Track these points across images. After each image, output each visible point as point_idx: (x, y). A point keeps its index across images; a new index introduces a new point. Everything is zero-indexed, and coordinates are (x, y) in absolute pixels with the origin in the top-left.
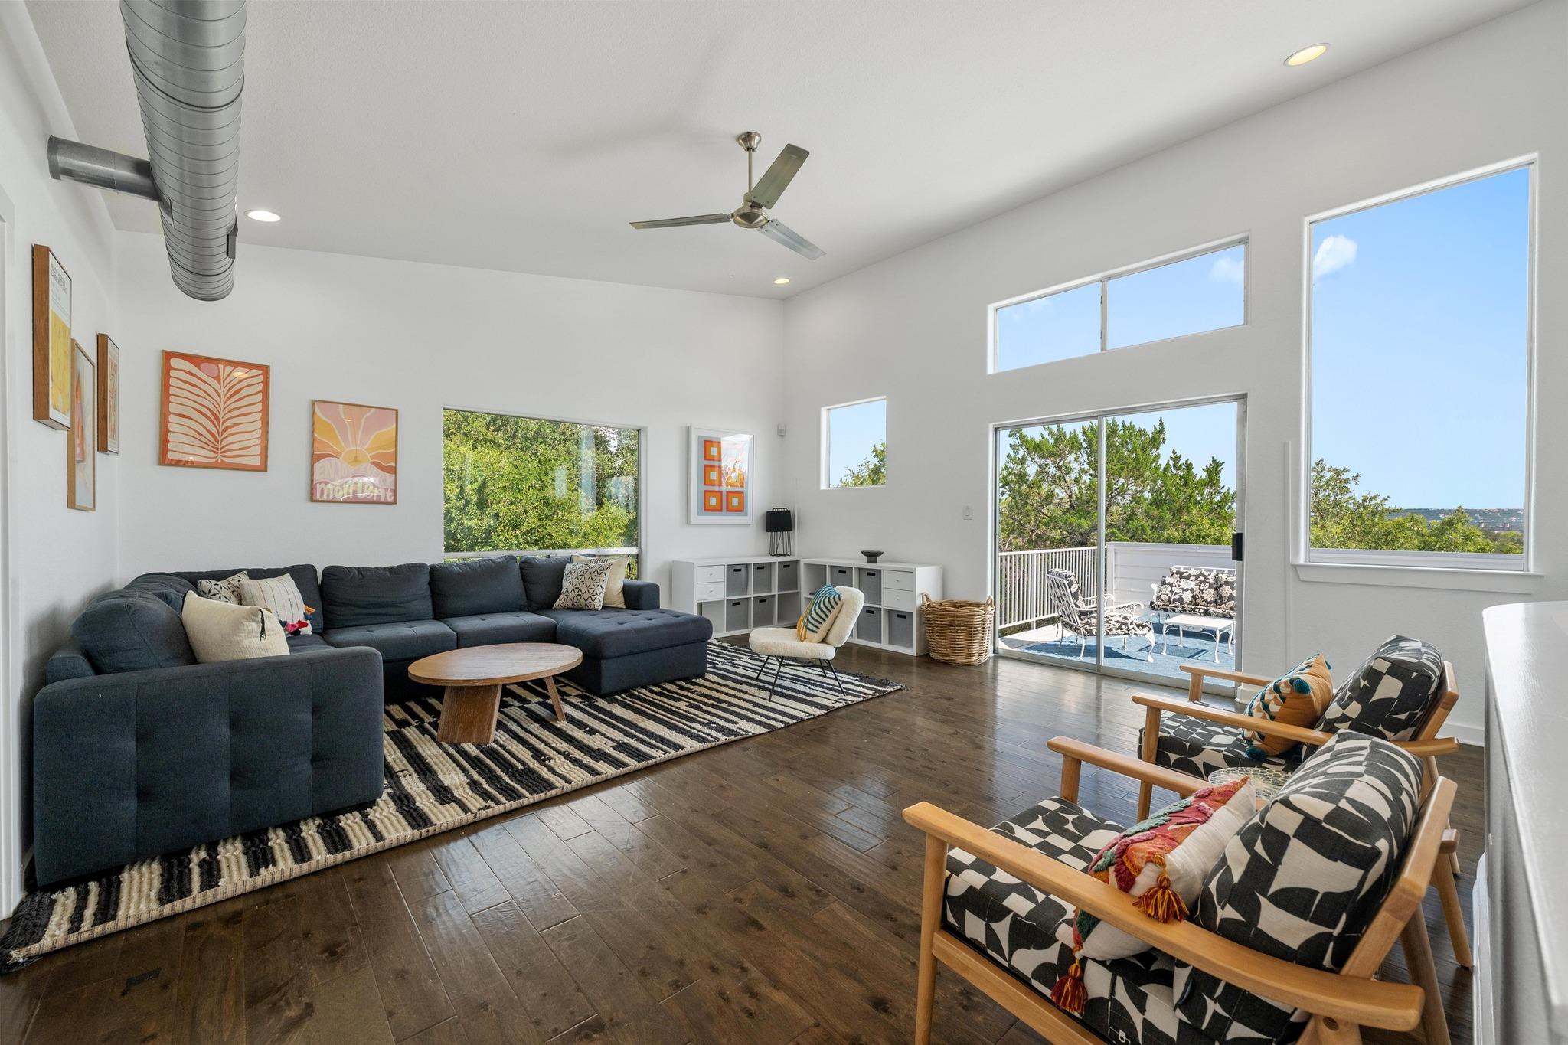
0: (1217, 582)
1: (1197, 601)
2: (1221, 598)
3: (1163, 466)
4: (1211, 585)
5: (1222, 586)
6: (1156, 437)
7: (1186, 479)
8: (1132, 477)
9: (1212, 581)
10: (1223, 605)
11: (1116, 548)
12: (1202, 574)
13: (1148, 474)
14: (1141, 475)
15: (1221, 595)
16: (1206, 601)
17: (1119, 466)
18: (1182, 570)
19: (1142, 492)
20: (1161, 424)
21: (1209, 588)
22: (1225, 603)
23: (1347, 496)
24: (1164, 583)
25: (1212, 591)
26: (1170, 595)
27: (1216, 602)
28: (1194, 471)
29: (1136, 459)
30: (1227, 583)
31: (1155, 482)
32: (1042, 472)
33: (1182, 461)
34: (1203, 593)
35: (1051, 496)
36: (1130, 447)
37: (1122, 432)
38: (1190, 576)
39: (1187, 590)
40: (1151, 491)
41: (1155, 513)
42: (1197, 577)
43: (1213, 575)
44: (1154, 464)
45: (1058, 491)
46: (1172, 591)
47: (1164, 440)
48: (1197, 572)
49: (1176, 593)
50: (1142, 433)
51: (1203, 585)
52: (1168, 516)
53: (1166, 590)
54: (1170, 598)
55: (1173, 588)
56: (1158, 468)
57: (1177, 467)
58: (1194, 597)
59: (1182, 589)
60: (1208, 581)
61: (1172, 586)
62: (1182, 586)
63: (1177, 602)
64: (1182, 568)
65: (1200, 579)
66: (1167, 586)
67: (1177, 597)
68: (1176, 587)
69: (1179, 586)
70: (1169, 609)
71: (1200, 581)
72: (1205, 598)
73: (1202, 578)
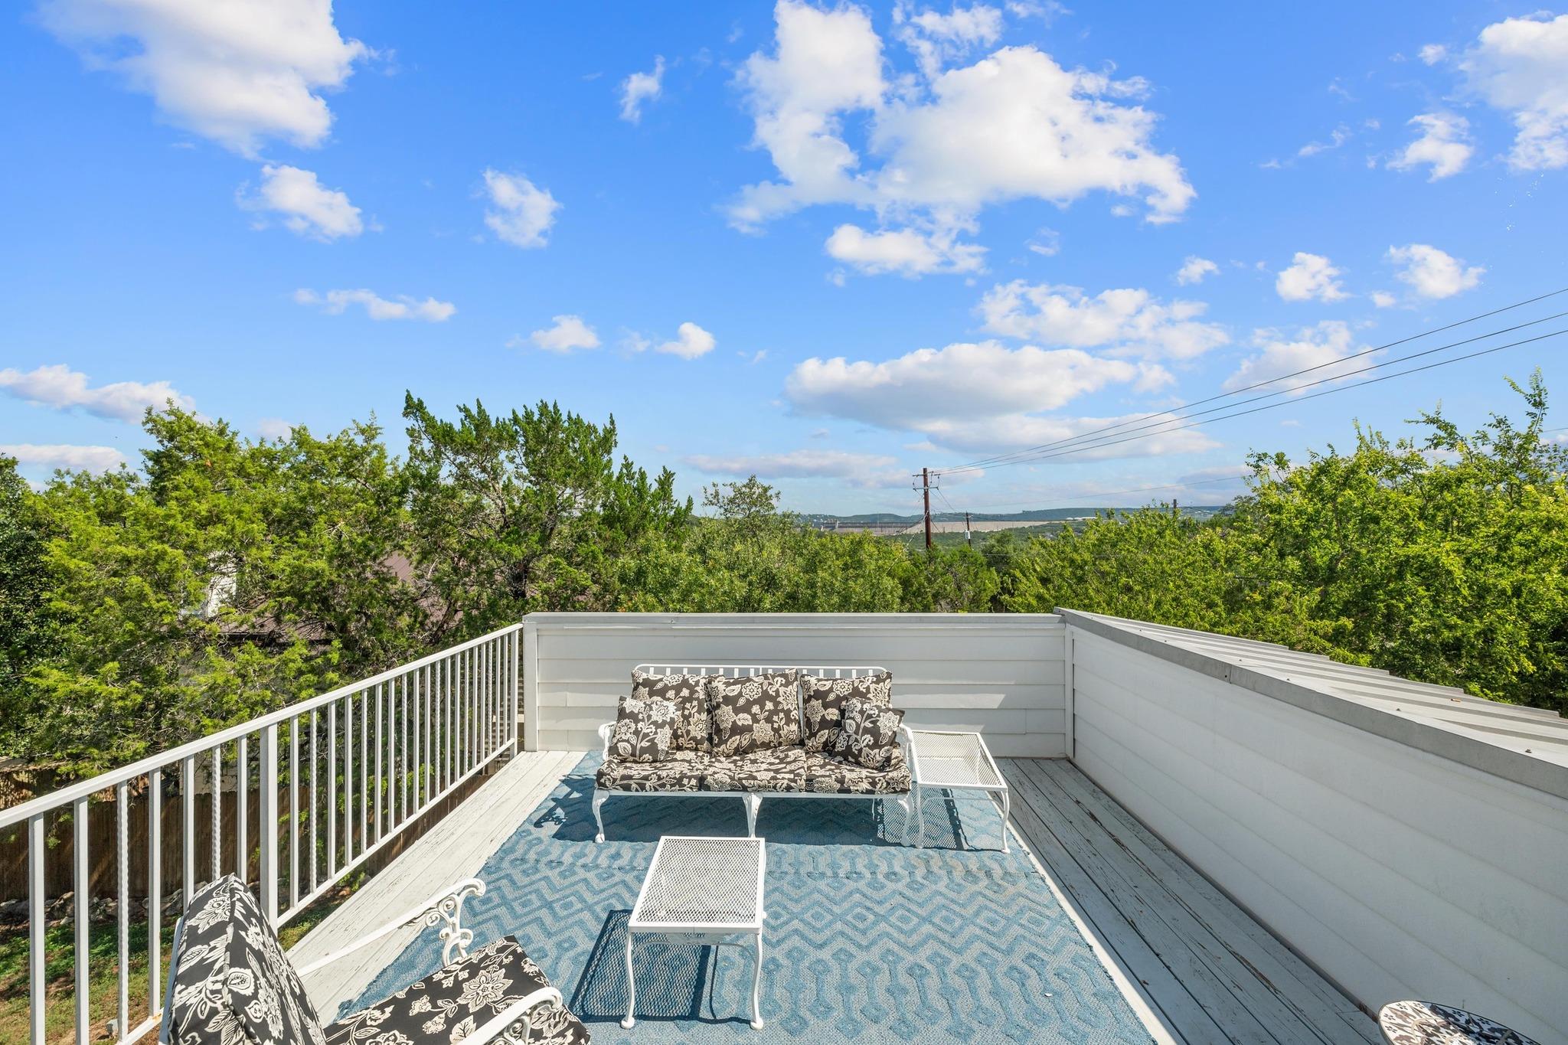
0: (709, 696)
1: (681, 740)
2: (719, 731)
3: (616, 474)
4: (701, 702)
5: (718, 706)
6: (608, 436)
7: (641, 491)
8: (580, 486)
9: (702, 695)
10: (723, 747)
11: (540, 627)
12: (685, 683)
13: (599, 483)
14: (591, 485)
15: (718, 726)
16: (694, 739)
17: (563, 471)
18: (652, 676)
19: (592, 506)
20: (612, 423)
21: (700, 712)
22: (727, 740)
23: (772, 512)
24: (622, 714)
25: (704, 716)
26: (634, 742)
27: (710, 739)
28: (648, 481)
29: (585, 463)
30: (727, 700)
31: (607, 493)
32: (463, 476)
33: (635, 469)
34: (689, 724)
35: (477, 507)
36: (577, 446)
37: (566, 424)
38: (666, 689)
39: (662, 725)
40: (604, 505)
41: (608, 534)
42: (678, 689)
43: (702, 682)
44: (606, 472)
45: (486, 501)
46: (637, 733)
47: (616, 443)
48: (676, 680)
49: (646, 735)
50: (591, 429)
51: (688, 705)
52: (623, 538)
53: (627, 729)
54: (634, 747)
55: (640, 725)
56: (610, 476)
57: (631, 477)
58: (675, 736)
59: (655, 723)
60: (696, 696)
61: (637, 721)
62: (654, 718)
63: (647, 756)
64: (652, 670)
65: (682, 694)
66: (627, 721)
67: (645, 744)
68: (643, 720)
69: (649, 717)
70: (634, 786)
71: (684, 697)
72: (693, 734)
73: (685, 692)
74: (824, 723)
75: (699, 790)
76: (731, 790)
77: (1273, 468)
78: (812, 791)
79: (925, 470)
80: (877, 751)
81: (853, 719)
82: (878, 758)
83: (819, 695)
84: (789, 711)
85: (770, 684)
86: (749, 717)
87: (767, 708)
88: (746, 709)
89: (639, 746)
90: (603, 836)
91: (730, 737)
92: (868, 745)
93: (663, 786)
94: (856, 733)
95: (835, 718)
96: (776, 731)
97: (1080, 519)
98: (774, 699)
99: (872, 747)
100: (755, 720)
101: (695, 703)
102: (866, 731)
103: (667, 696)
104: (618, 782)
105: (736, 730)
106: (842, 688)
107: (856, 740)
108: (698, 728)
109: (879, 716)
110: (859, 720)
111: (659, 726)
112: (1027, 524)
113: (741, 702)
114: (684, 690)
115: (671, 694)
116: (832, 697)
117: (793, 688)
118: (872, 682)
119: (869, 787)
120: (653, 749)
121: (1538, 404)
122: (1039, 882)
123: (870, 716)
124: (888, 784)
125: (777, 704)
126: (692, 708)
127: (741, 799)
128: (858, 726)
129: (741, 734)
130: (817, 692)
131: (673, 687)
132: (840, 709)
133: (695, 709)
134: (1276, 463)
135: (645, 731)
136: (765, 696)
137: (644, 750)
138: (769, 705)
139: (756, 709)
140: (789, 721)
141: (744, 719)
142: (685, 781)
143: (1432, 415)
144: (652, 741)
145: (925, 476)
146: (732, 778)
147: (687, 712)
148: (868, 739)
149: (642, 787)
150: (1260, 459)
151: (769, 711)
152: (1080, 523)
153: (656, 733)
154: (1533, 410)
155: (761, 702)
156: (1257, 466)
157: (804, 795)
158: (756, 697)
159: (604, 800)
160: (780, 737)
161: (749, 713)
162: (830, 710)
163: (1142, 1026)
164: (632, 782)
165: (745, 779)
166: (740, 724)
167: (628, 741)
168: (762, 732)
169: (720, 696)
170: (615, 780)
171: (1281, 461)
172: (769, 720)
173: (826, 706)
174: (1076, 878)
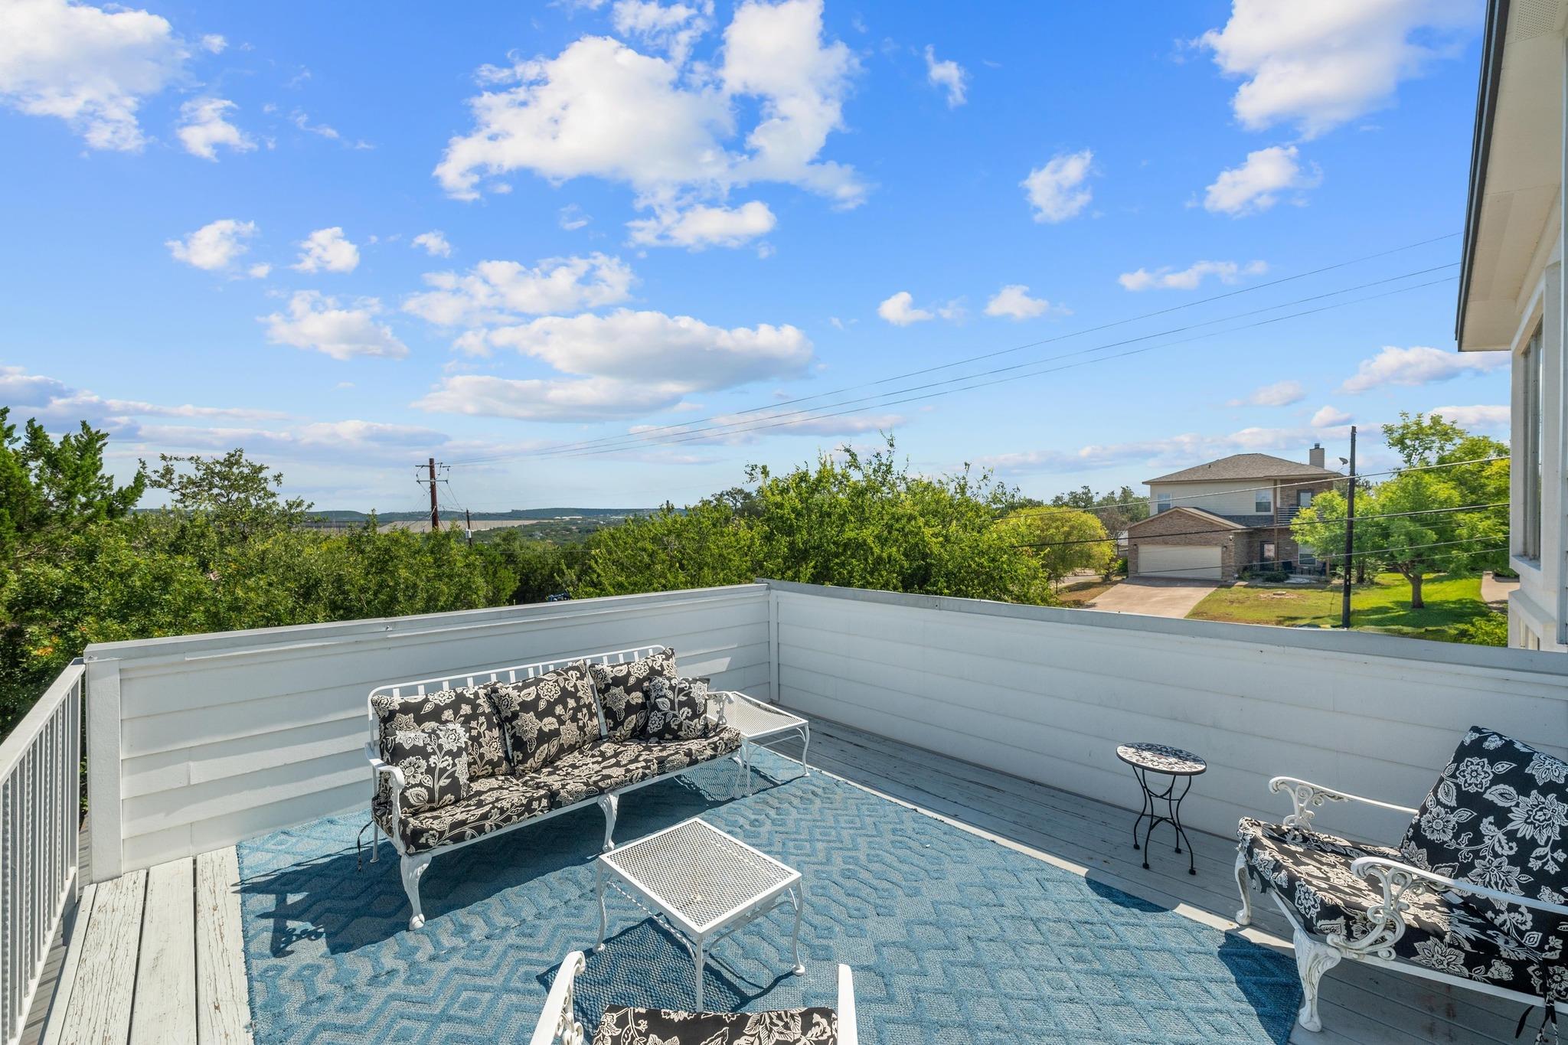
0: (498, 707)
1: (479, 768)
2: (520, 745)
4: (488, 717)
5: (515, 715)
9: (487, 709)
10: (531, 761)
11: (126, 665)
12: (461, 698)
15: (518, 739)
16: (490, 762)
18: (407, 699)
21: (489, 729)
22: (534, 753)
25: (496, 733)
26: (430, 784)
27: (511, 758)
30: (526, 706)
34: (481, 746)
38: (439, 710)
39: (457, 754)
42: (455, 706)
43: (484, 692)
46: (430, 771)
48: (447, 696)
49: (443, 770)
51: (473, 724)
53: (415, 770)
54: (430, 790)
55: (432, 760)
59: (449, 753)
60: (480, 710)
61: (426, 756)
62: (446, 747)
63: (449, 797)
64: (396, 692)
65: (462, 712)
66: (412, 759)
67: (444, 782)
68: (434, 753)
69: (440, 747)
70: (469, 832)
71: (466, 716)
72: (488, 757)
73: (466, 709)
74: (630, 709)
75: (550, 810)
76: (587, 798)
77: (761, 476)
78: (664, 773)
79: (431, 461)
80: (696, 720)
81: (665, 696)
82: (699, 727)
83: (618, 681)
84: (590, 705)
85: (566, 680)
86: (555, 720)
87: (570, 706)
88: (549, 711)
89: (437, 787)
90: (422, 917)
91: (537, 748)
92: (687, 718)
93: (509, 819)
94: (672, 708)
95: (640, 701)
96: (581, 729)
97: (567, 518)
98: (574, 695)
99: (691, 719)
100: (561, 722)
101: (482, 719)
102: (682, 704)
103: (444, 718)
104: (447, 835)
105: (544, 737)
106: (639, 670)
107: (675, 716)
108: (493, 750)
109: (690, 688)
110: (671, 696)
111: (455, 755)
112: (516, 523)
113: (542, 705)
114: (463, 706)
115: (448, 714)
116: (632, 681)
117: (589, 680)
118: (663, 660)
119: (713, 753)
120: (454, 786)
121: (892, 445)
122: (846, 786)
123: (681, 690)
124: (726, 744)
125: (578, 699)
126: (480, 726)
127: (596, 804)
128: (672, 702)
129: (548, 741)
130: (615, 679)
131: (447, 707)
132: (643, 692)
133: (484, 727)
134: (762, 473)
135: (441, 765)
136: (565, 694)
137: (444, 791)
138: (571, 703)
139: (559, 710)
140: (592, 715)
141: (549, 723)
142: (535, 805)
143: (848, 447)
144: (452, 776)
145: (432, 468)
146: (587, 784)
147: (474, 733)
148: (686, 711)
149: (480, 830)
150: (753, 469)
151: (573, 708)
152: (567, 523)
153: (454, 765)
154: (889, 448)
155: (562, 700)
156: (751, 474)
157: (657, 779)
158: (556, 696)
159: (426, 866)
160: (585, 734)
161: (553, 715)
162: (634, 694)
163: (980, 837)
164: (466, 828)
165: (600, 780)
166: (546, 730)
167: (421, 785)
168: (569, 733)
169: (515, 703)
170: (442, 833)
171: (765, 472)
172: (574, 719)
173: (628, 691)
174: (862, 775)
